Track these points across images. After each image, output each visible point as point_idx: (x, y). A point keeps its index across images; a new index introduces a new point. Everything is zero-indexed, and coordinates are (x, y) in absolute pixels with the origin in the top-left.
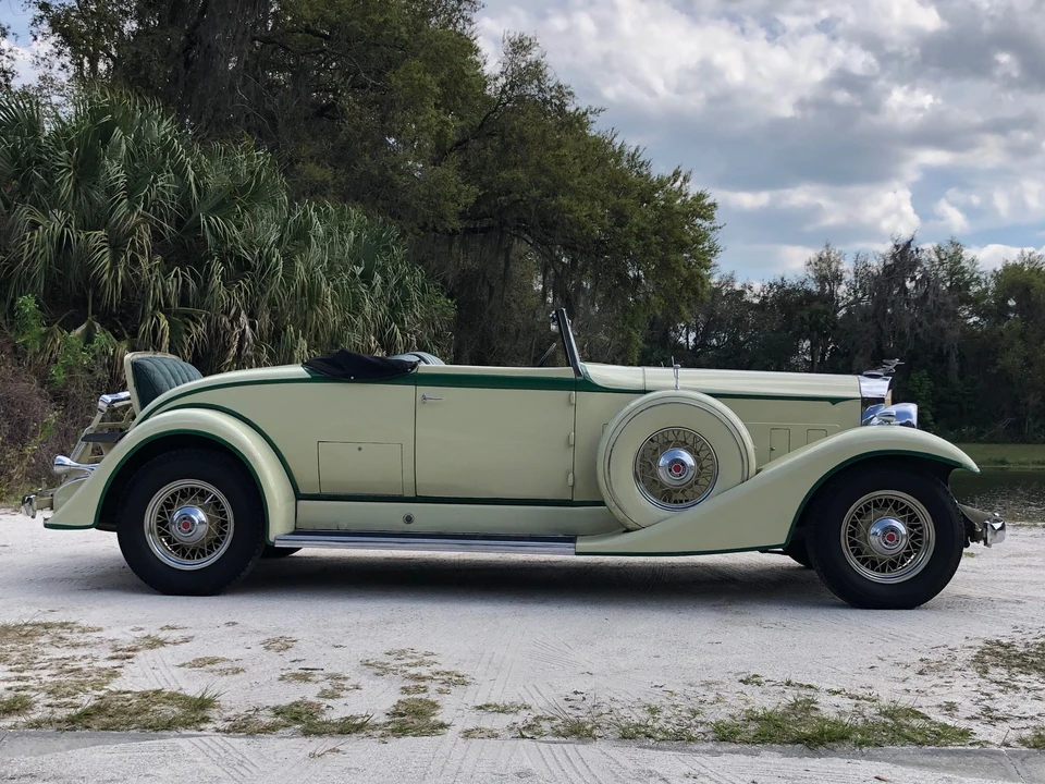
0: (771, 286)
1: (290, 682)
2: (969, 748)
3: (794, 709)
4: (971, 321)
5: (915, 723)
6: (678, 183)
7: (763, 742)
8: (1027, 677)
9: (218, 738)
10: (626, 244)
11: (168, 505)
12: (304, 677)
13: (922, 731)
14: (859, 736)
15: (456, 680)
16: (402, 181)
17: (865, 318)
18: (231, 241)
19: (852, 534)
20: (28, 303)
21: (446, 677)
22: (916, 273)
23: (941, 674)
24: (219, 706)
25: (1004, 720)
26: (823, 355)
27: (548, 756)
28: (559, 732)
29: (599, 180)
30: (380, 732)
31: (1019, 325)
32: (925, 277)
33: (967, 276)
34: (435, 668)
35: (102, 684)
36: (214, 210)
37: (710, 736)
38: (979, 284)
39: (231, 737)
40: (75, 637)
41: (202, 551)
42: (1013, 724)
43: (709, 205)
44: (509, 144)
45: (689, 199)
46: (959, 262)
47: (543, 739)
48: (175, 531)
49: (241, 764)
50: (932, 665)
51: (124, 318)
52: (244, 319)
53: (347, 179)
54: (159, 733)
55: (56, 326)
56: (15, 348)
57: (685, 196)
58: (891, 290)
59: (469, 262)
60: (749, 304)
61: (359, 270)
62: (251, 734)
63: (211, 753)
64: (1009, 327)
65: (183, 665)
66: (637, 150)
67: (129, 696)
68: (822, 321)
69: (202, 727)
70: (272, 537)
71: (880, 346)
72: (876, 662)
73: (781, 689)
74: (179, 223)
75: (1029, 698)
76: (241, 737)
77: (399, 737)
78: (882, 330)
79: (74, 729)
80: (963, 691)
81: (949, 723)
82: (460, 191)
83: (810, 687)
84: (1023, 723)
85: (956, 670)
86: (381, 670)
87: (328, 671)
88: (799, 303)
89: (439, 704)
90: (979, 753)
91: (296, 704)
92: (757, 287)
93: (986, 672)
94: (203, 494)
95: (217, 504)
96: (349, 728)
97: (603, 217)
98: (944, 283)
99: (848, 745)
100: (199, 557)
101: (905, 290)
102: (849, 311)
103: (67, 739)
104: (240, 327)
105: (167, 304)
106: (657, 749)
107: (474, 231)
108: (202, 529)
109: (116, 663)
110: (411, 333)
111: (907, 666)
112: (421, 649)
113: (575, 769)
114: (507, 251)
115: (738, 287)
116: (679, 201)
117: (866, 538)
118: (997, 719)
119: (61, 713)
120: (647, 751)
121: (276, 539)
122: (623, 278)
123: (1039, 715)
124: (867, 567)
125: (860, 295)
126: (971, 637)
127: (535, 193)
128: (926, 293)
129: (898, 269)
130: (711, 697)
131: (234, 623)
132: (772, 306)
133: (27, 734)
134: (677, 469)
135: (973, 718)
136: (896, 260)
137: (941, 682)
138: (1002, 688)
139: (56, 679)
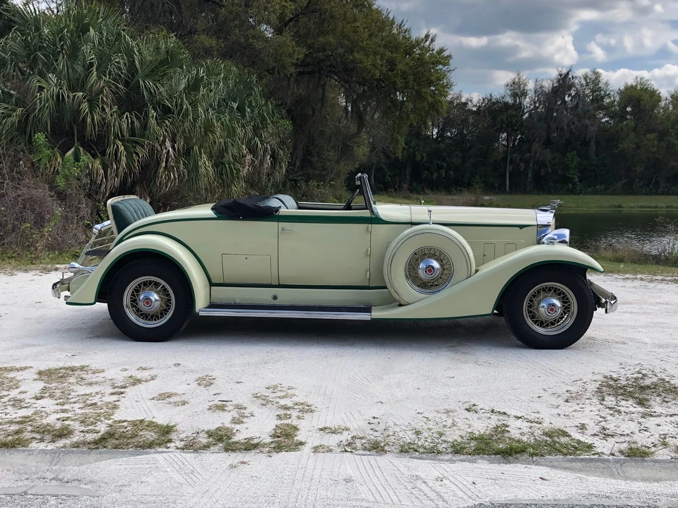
0: (484, 100)
1: (214, 411)
2: (592, 457)
3: (496, 431)
4: (604, 120)
5: (563, 440)
6: (428, 43)
7: (479, 454)
8: (626, 403)
9: (178, 454)
10: (395, 82)
11: (137, 290)
12: (221, 408)
13: (566, 446)
14: (532, 451)
15: (307, 409)
16: (259, 45)
17: (540, 120)
18: (159, 95)
19: (530, 307)
20: (40, 138)
21: (301, 407)
22: (572, 92)
23: (578, 402)
24: (176, 430)
25: (612, 436)
26: (514, 141)
27: (360, 465)
28: (366, 447)
29: (379, 42)
30: (267, 449)
31: (632, 124)
32: (577, 94)
33: (602, 93)
34: (296, 399)
35: (110, 415)
36: (147, 76)
37: (449, 450)
38: (610, 97)
39: (185, 452)
40: (89, 377)
41: (157, 316)
42: (617, 439)
43: (447, 57)
44: (324, 19)
45: (435, 52)
46: (598, 84)
47: (357, 452)
48: (141, 305)
49: (192, 472)
50: (573, 395)
51: (96, 144)
52: (168, 144)
53: (225, 45)
54: (145, 450)
55: (56, 149)
56: (33, 164)
57: (433, 50)
58: (556, 102)
59: (300, 91)
60: (470, 111)
61: (235, 105)
62: (196, 451)
63: (175, 465)
64: (626, 125)
65: (153, 399)
66: (402, 22)
67: (125, 424)
68: (514, 121)
69: (168, 446)
70: (197, 310)
71: (548, 137)
72: (542, 393)
73: (489, 415)
74: (127, 84)
75: (626, 419)
76: (191, 452)
77: (277, 452)
78: (550, 127)
79: (97, 448)
80: (590, 414)
81: (582, 439)
82: (294, 51)
83: (505, 413)
84: (622, 439)
85: (587, 399)
86: (265, 402)
87: (235, 402)
88: (501, 111)
89: (299, 427)
90: (597, 460)
91: (219, 429)
92: (475, 101)
93: (603, 400)
94: (157, 284)
95: (165, 290)
96: (250, 446)
97: (382, 66)
98: (588, 97)
99: (526, 456)
100: (155, 320)
101: (564, 102)
102: (530, 115)
103: (94, 455)
104: (166, 149)
105: (122, 136)
106: (421, 458)
107: (303, 73)
108: (157, 304)
109: (115, 398)
110: (267, 143)
111: (559, 396)
112: (286, 384)
113: (376, 475)
114: (324, 86)
115: (463, 100)
116: (428, 54)
117: (537, 309)
118: (609, 435)
119: (90, 437)
120: (415, 460)
121: (199, 311)
122: (394, 102)
123: (631, 433)
124: (538, 325)
125: (537, 105)
126: (596, 372)
127: (341, 50)
128: (577, 104)
129: (561, 89)
130: (449, 423)
131: (179, 364)
132: (484, 112)
133: (72, 452)
134: (430, 271)
135: (595, 435)
136: (560, 83)
137: (577, 408)
138: (612, 412)
139: (83, 411)
